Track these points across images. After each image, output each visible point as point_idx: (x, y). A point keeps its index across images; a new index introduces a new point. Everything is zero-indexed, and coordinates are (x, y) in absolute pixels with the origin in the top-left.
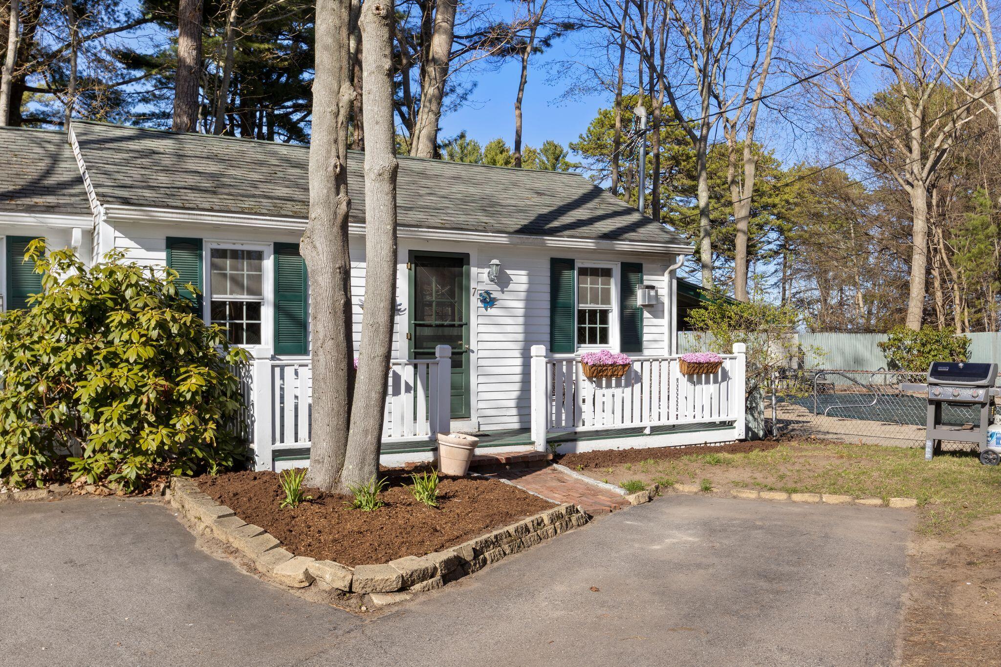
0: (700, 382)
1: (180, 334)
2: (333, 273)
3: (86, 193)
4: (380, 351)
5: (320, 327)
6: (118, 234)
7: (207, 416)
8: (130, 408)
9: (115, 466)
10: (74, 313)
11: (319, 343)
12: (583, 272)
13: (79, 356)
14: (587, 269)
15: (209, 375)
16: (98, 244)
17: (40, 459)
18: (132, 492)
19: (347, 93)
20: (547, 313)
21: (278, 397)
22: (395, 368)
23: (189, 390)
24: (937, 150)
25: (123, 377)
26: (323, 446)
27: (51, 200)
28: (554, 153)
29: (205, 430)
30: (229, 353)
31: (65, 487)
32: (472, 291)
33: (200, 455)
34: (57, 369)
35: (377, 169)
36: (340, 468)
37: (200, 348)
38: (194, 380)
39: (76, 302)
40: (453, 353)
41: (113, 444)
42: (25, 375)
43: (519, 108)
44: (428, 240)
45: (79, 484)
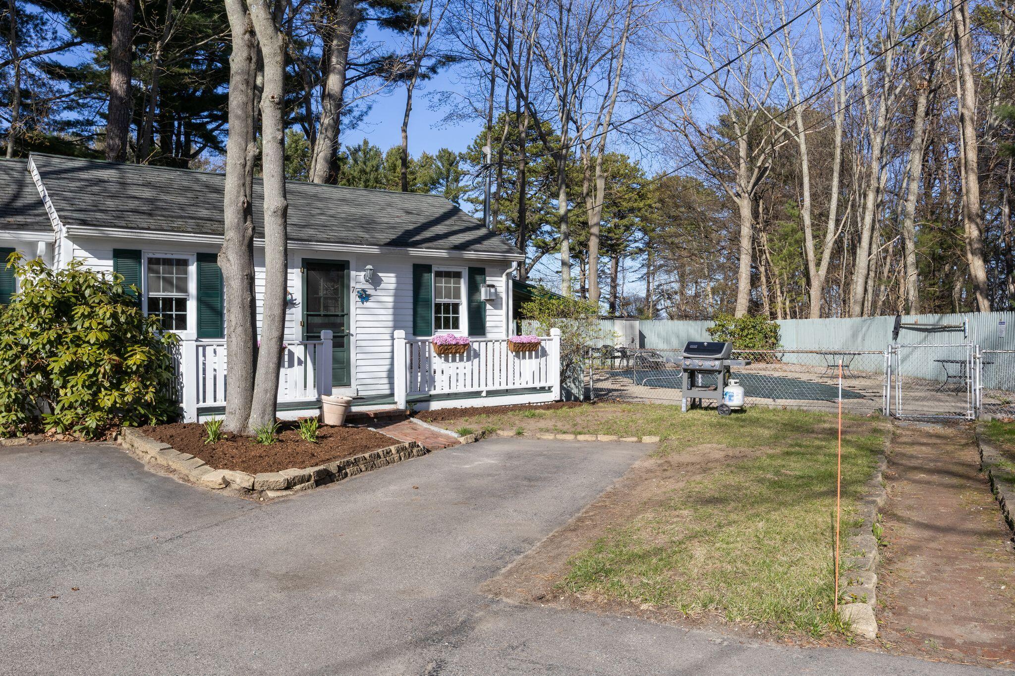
0: (524, 358)
1: (127, 323)
2: (242, 279)
3: (47, 214)
4: (276, 334)
5: (233, 318)
6: (76, 247)
7: (148, 383)
8: (90, 376)
9: (81, 418)
10: (47, 307)
11: (232, 329)
12: (439, 274)
13: (53, 339)
14: (441, 272)
15: (149, 352)
16: (59, 254)
17: (21, 415)
18: (92, 438)
19: (252, 150)
20: (411, 306)
21: (201, 370)
22: (290, 347)
23: (135, 364)
24: (760, 168)
25: (86, 353)
26: (236, 402)
27: (20, 219)
28: (448, 160)
29: (147, 393)
30: (163, 337)
31: (40, 436)
32: (351, 290)
33: (142, 412)
34: (35, 348)
35: (273, 208)
36: (248, 416)
37: (141, 333)
38: (138, 356)
39: (49, 299)
40: (334, 337)
41: (78, 404)
42: (10, 353)
43: (404, 131)
44: (317, 251)
45: (50, 434)
